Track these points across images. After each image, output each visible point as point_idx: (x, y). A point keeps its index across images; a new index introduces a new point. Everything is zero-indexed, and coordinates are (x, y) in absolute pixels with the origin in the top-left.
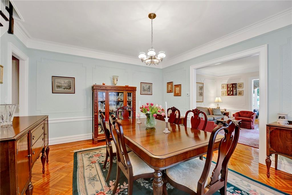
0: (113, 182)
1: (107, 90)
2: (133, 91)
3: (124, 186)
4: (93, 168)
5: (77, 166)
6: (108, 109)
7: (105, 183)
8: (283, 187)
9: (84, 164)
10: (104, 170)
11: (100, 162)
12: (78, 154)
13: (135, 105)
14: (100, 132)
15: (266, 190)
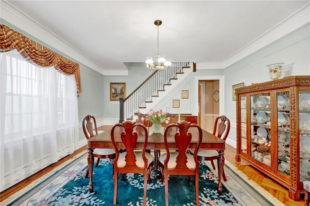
2: (289, 88)
6: (249, 121)
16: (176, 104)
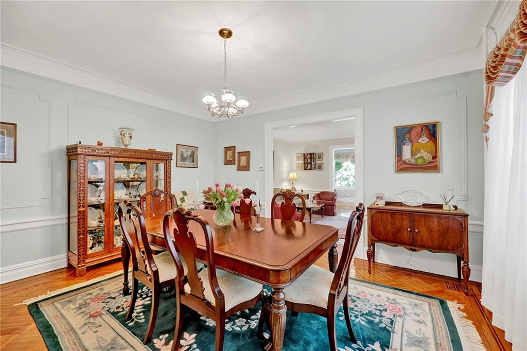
0: (161, 340)
1: (110, 157)
2: (166, 160)
3: (186, 340)
4: (101, 326)
5: (54, 333)
6: (111, 198)
7: (145, 347)
8: (386, 280)
9: (71, 323)
10: (130, 325)
11: (112, 311)
12: (41, 306)
13: (170, 187)
14: (91, 248)
15: (372, 288)
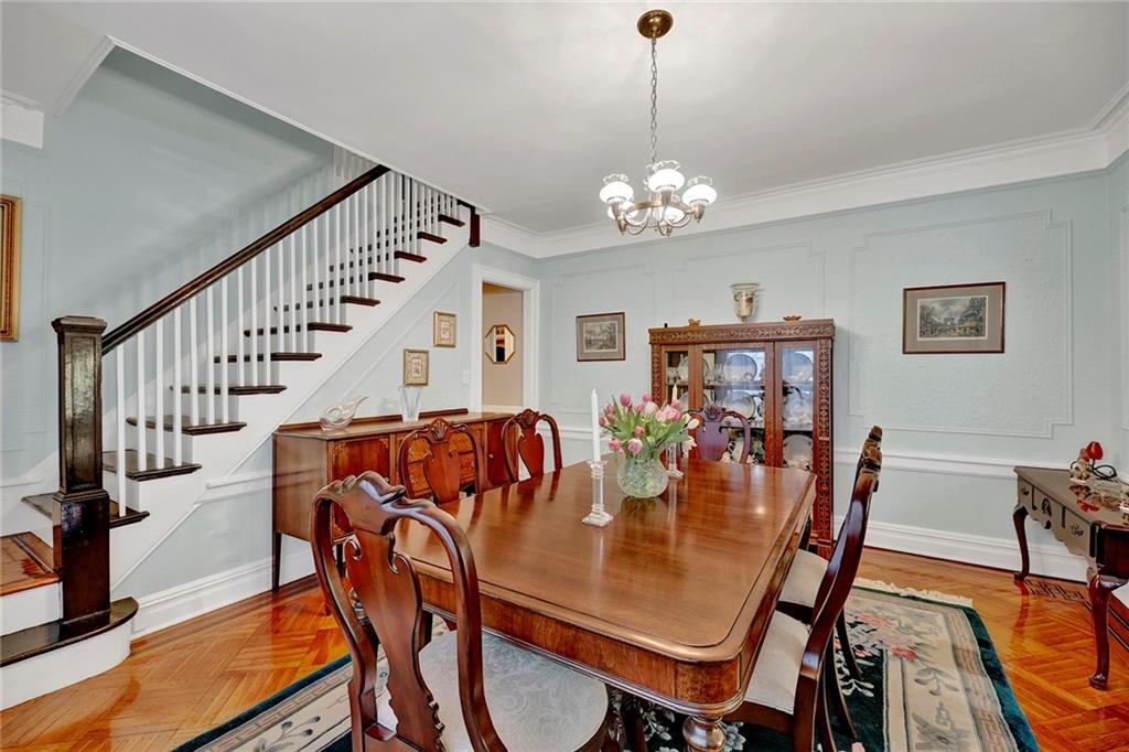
2: (815, 340)
16: (417, 371)
